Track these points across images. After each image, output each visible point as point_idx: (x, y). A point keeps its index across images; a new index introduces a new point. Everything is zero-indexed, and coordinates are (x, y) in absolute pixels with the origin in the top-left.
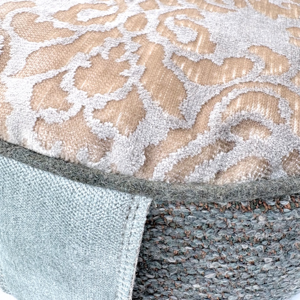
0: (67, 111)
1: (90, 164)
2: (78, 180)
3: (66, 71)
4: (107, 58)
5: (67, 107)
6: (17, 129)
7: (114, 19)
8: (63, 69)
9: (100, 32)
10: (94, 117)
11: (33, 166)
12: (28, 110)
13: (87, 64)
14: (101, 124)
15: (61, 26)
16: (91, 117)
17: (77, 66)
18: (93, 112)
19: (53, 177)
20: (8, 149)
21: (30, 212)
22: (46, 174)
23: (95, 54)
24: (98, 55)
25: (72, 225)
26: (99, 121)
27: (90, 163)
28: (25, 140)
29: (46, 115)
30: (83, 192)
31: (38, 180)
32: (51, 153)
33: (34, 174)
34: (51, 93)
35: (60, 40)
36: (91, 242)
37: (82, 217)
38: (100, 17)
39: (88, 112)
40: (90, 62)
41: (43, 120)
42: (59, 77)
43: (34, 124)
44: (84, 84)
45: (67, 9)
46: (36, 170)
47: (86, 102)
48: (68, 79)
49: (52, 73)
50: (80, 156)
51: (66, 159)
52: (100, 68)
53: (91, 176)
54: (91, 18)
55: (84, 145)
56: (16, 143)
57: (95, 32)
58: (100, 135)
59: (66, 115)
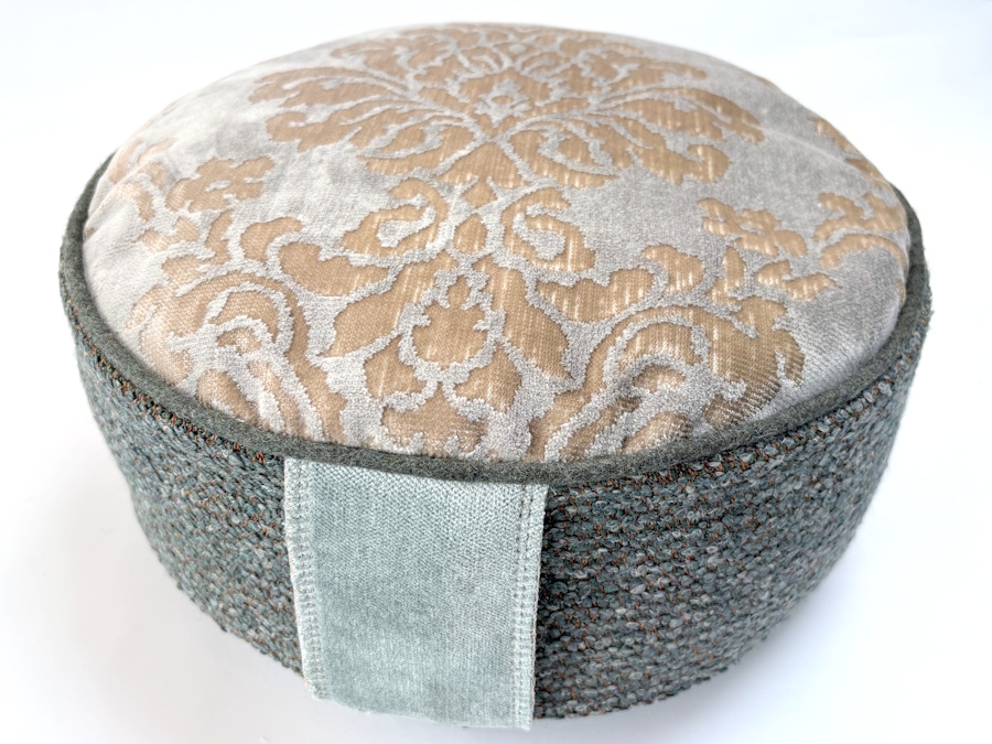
0: (420, 392)
1: (461, 455)
2: (454, 478)
3: (399, 337)
4: (448, 306)
5: (418, 386)
6: (359, 425)
7: (435, 235)
8: (395, 334)
9: (423, 262)
10: (457, 395)
11: (388, 471)
12: (368, 400)
13: (424, 321)
14: (469, 403)
15: (363, 262)
16: (454, 396)
17: (411, 326)
18: (454, 389)
19: (415, 480)
20: (351, 454)
21: (387, 535)
22: (405, 477)
23: (430, 302)
24: (435, 303)
25: (451, 539)
26: (465, 398)
27: (463, 454)
28: (371, 439)
29: (394, 401)
30: (460, 492)
31: (396, 488)
32: (409, 450)
33: (389, 481)
34: (391, 371)
35: (371, 287)
36: (477, 556)
37: (464, 524)
38: (414, 234)
39: (448, 388)
40: (427, 317)
41: (392, 409)
42: (393, 346)
43: (381, 416)
44: (430, 351)
45: (356, 226)
46: (390, 475)
47: (442, 376)
48: (406, 346)
49: (381, 342)
50: (450, 447)
51: (431, 454)
52: (443, 324)
53: (469, 469)
54: (400, 238)
55: (452, 433)
56: (358, 444)
57: (416, 264)
58: (470, 416)
59: (420, 398)
